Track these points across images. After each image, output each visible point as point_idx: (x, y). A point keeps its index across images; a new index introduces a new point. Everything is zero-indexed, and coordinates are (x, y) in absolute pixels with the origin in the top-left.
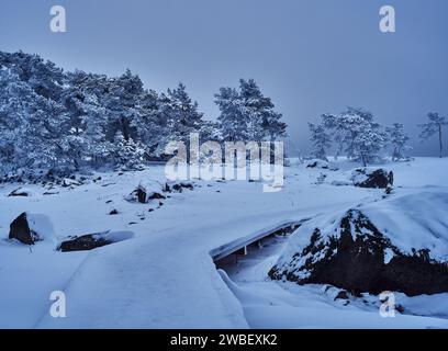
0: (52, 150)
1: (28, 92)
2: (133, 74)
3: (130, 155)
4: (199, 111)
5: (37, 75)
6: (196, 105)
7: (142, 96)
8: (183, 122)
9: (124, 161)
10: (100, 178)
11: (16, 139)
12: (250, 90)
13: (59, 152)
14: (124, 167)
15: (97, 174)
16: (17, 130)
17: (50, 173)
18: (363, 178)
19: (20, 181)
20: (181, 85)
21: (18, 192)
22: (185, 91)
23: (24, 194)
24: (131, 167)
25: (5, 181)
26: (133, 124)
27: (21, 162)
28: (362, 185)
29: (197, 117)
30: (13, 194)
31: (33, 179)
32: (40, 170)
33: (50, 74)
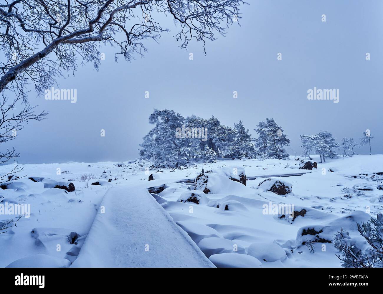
0: (176, 154)
1: (167, 129)
2: (215, 118)
3: (211, 156)
4: (249, 134)
5: (172, 120)
6: (248, 130)
7: (219, 128)
8: (242, 139)
9: (208, 159)
10: (196, 166)
11: (161, 149)
12: (271, 123)
13: (180, 155)
14: (208, 161)
15: (196, 164)
16: (162, 145)
17: (177, 164)
18: (303, 165)
19: (164, 167)
20: (240, 121)
21: (159, 171)
22: (242, 124)
23: (162, 172)
24: (211, 161)
25: (158, 167)
26: (213, 141)
27: (165, 159)
28: (302, 168)
29: (248, 137)
30: (158, 172)
31: (169, 167)
32: (173, 162)
33: (178, 119)
